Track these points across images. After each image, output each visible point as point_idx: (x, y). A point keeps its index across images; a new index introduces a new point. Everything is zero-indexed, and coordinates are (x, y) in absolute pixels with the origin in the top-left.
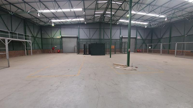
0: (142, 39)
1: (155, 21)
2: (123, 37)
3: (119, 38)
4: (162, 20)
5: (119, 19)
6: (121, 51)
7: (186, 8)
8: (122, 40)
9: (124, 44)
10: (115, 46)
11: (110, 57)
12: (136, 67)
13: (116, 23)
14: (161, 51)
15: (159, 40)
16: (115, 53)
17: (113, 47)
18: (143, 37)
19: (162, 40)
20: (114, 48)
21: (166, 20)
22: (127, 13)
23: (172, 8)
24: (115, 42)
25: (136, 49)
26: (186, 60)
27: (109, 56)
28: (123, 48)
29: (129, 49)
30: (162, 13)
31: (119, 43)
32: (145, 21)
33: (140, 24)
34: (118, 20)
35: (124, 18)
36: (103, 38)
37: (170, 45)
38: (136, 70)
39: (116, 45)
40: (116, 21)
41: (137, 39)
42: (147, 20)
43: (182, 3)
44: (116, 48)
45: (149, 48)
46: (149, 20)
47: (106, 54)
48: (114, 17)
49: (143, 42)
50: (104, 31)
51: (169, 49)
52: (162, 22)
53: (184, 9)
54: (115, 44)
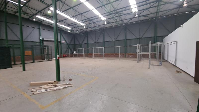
0: (67, 44)
1: (76, 27)
2: (44, 39)
3: (38, 41)
4: (81, 28)
5: (36, 14)
6: (43, 58)
7: (97, 22)
8: (43, 43)
9: (46, 48)
10: (32, 51)
11: (24, 70)
12: (70, 80)
13: (31, 19)
14: (84, 55)
15: (81, 45)
16: (34, 62)
17: (28, 52)
18: (67, 42)
19: (83, 45)
20: (31, 54)
21: (84, 28)
22: (48, 8)
23: (89, 19)
24: (32, 46)
25: (61, 54)
26: (100, 61)
27: (20, 68)
28: (45, 53)
29: (58, 55)
30: (82, 21)
31: (39, 47)
32: (68, 25)
33: (64, 28)
34: (34, 15)
35: (44, 15)
36: (5, 38)
37: (88, 49)
38: (71, 85)
39: (34, 50)
40: (31, 16)
41: (62, 43)
42: (70, 24)
43: (95, 17)
44: (35, 54)
45: (74, 53)
46: (72, 26)
47: (15, 64)
48: (26, 8)
49: (68, 46)
50: (6, 26)
51: (88, 52)
52: (82, 30)
53: (95, 22)
54: (32, 48)
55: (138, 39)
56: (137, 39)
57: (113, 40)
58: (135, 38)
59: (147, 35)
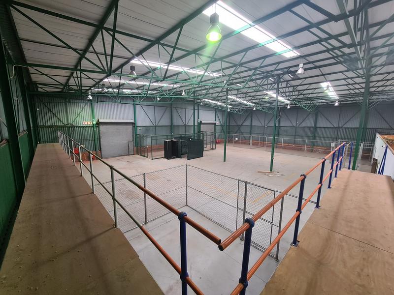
0: (222, 125)
2: (201, 121)
8: (200, 127)
12: (278, 172)
41: (217, 125)
45: (235, 140)
49: (221, 129)
55: (337, 129)
56: (334, 128)
57: (295, 125)
58: (331, 126)
59: (348, 125)
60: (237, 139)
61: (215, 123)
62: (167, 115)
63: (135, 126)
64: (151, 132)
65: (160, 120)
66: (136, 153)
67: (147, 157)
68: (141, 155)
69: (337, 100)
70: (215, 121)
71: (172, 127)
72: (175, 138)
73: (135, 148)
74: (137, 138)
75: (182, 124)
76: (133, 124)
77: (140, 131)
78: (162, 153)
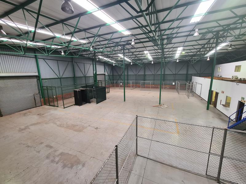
3: (93, 75)
15: (120, 76)
18: (108, 73)
49: (109, 78)
56: (174, 74)
57: (153, 73)
58: (172, 73)
59: (181, 72)
60: (121, 84)
61: (105, 74)
62: (70, 68)
63: (39, 79)
64: (57, 84)
65: (64, 73)
66: (43, 104)
67: (58, 107)
68: (50, 105)
69: (177, 59)
70: (105, 72)
71: (74, 78)
72: (82, 87)
73: (42, 99)
74: (42, 90)
75: (83, 76)
76: (38, 77)
77: (45, 84)
78: (73, 100)
